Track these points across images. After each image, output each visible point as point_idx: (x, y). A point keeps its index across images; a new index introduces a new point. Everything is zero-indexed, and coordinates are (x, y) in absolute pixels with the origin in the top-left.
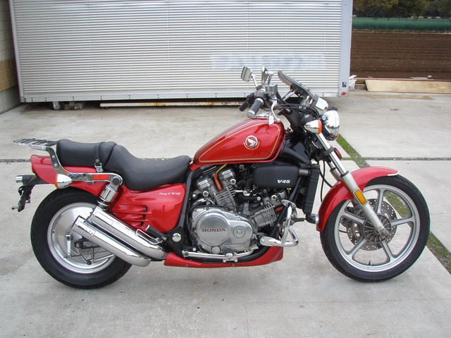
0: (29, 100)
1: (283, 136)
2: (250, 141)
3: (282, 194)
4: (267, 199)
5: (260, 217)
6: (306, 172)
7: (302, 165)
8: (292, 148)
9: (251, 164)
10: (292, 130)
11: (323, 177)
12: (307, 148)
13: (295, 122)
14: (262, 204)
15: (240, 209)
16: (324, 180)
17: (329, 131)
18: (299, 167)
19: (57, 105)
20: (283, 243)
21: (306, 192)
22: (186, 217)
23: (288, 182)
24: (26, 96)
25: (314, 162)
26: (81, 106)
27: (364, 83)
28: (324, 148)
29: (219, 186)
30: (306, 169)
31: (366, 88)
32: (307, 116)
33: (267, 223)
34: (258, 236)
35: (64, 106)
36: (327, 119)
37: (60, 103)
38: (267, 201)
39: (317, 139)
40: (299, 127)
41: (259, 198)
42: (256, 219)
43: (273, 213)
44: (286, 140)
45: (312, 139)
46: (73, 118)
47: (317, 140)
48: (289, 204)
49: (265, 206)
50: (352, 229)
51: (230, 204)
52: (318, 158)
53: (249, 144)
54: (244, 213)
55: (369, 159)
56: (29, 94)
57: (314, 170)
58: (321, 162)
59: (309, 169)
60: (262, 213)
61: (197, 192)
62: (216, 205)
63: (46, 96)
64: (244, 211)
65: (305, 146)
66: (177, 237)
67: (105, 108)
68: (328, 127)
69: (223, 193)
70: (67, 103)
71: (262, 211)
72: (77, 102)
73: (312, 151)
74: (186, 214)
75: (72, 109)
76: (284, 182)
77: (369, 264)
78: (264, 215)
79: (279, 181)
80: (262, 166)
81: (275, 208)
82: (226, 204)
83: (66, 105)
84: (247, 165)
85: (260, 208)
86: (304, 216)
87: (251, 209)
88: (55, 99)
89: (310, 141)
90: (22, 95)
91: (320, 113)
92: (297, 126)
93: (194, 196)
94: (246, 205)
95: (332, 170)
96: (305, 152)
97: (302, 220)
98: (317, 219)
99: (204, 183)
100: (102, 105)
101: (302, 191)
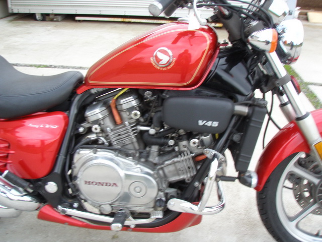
0: (15, 11)
1: (215, 51)
2: (161, 56)
3: (207, 138)
4: (184, 143)
5: (171, 168)
6: (245, 110)
7: (239, 97)
8: (227, 71)
9: (162, 91)
10: (230, 45)
11: (269, 114)
12: (250, 72)
13: (236, 31)
14: (177, 149)
15: (144, 154)
16: (270, 119)
17: (286, 49)
18: (235, 101)
19: (40, 16)
20: (201, 210)
21: (243, 138)
22: (66, 159)
23: (215, 124)
24: (13, 8)
25: (258, 94)
26: (59, 18)
27: (306, 14)
28: (275, 74)
29: (117, 118)
30: (246, 105)
31: (307, 19)
32: (254, 23)
33: (182, 177)
34: (166, 195)
35: (45, 17)
36: (283, 31)
37: (42, 14)
38: (185, 146)
39: (267, 60)
40: (241, 40)
41: (171, 142)
42: (166, 170)
43: (192, 164)
44: (220, 58)
45: (258, 60)
46: (49, 28)
47: (266, 62)
48: (215, 156)
49: (181, 153)
50: (300, 187)
51: (130, 146)
52: (265, 88)
53: (158, 60)
54: (151, 159)
55: (312, 84)
56: (16, 5)
57: (257, 109)
58: (269, 94)
59: (250, 106)
60: (174, 163)
61: (86, 125)
62: (110, 147)
63: (30, 8)
64: (151, 157)
65: (248, 69)
66: (52, 187)
67: (79, 21)
68: (285, 43)
69: (121, 130)
70: (48, 15)
71: (176, 159)
72: (56, 15)
73: (256, 77)
74: (66, 156)
75: (52, 20)
76: (209, 124)
78: (179, 166)
79: (201, 123)
80: (178, 96)
81: (193, 158)
82: (124, 145)
83: (47, 17)
84: (157, 92)
85: (174, 154)
86: (236, 174)
87: (161, 154)
88: (38, 11)
89: (255, 62)
90: (9, 6)
91: (275, 20)
92: (238, 38)
93: (81, 130)
94: (155, 149)
95: (283, 105)
96: (247, 79)
97: (231, 179)
98: (254, 181)
99: (96, 113)
100: (77, 18)
101: (236, 138)
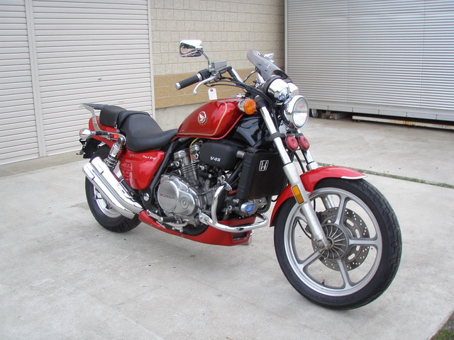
2: (201, 116)
6: (242, 154)
17: (287, 117)
19: (315, 112)
20: (214, 224)
26: (336, 116)
35: (321, 114)
37: (318, 111)
41: (210, 176)
42: (207, 196)
51: (192, 177)
53: (200, 119)
54: (204, 189)
60: (211, 191)
62: (182, 176)
66: (146, 197)
67: (357, 121)
68: (287, 112)
70: (324, 111)
72: (333, 112)
74: (158, 179)
75: (328, 118)
76: (216, 159)
77: (323, 284)
79: (212, 158)
82: (189, 176)
83: (323, 114)
93: (172, 165)
99: (177, 154)
100: (354, 117)
